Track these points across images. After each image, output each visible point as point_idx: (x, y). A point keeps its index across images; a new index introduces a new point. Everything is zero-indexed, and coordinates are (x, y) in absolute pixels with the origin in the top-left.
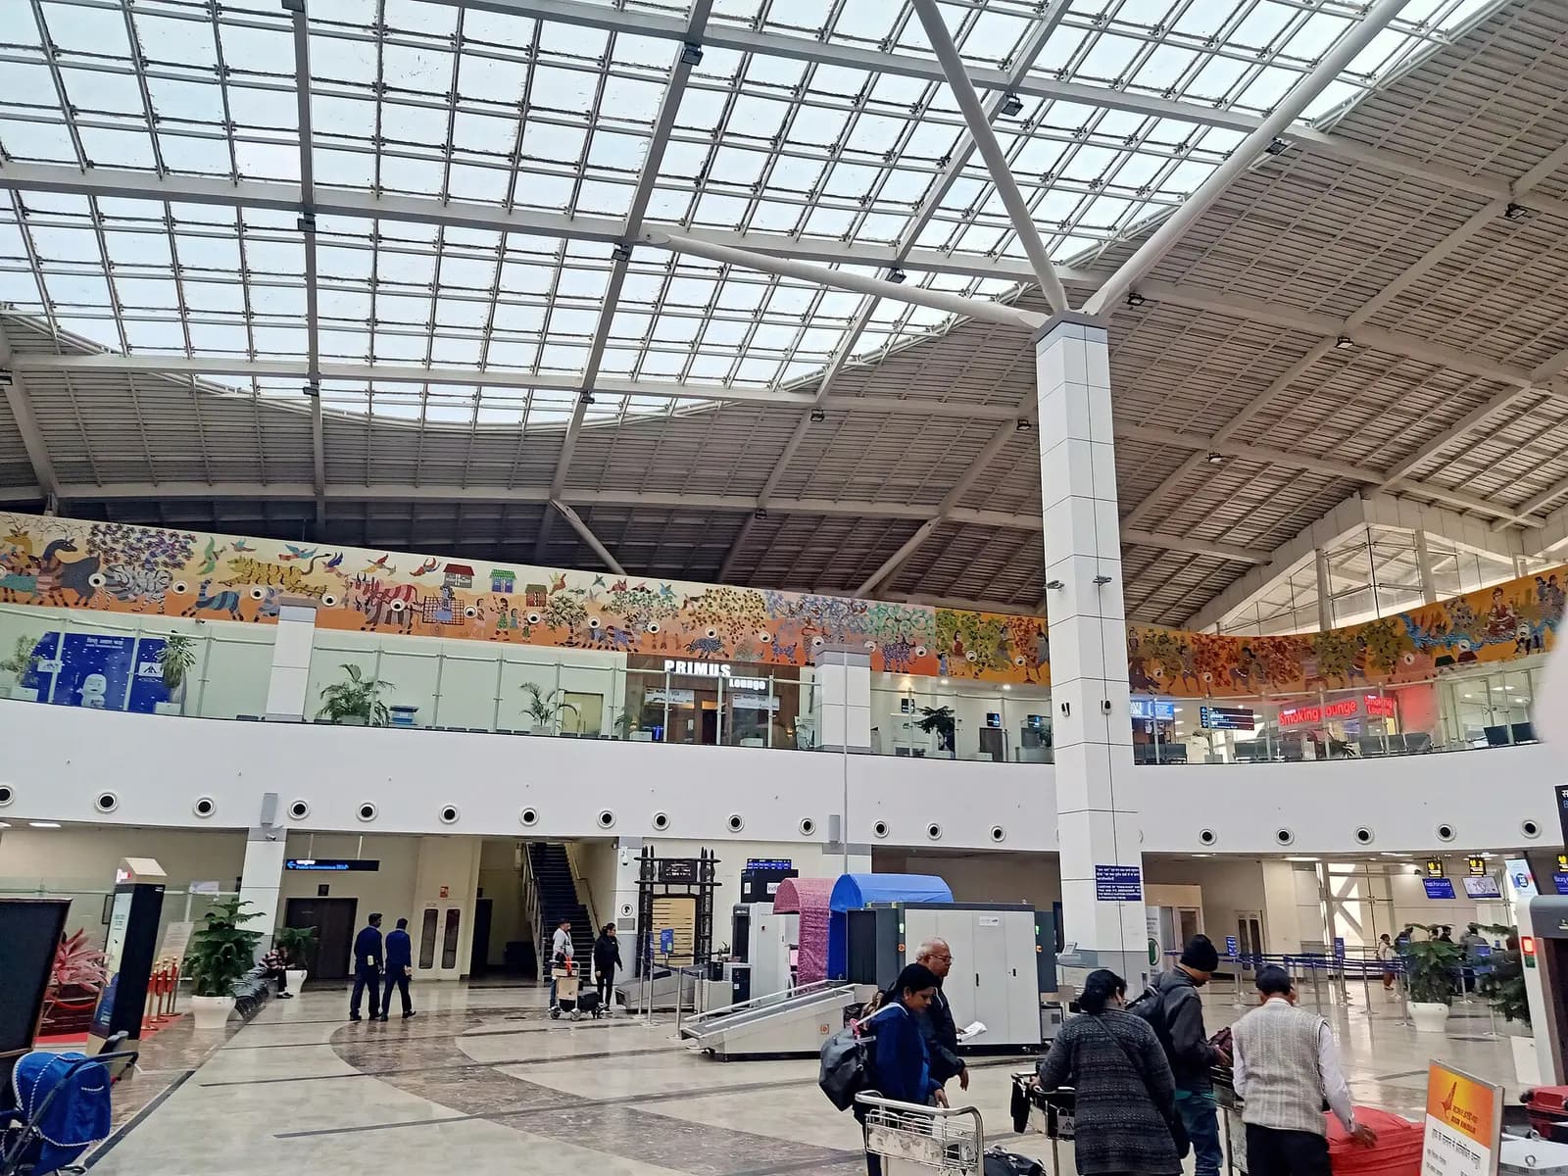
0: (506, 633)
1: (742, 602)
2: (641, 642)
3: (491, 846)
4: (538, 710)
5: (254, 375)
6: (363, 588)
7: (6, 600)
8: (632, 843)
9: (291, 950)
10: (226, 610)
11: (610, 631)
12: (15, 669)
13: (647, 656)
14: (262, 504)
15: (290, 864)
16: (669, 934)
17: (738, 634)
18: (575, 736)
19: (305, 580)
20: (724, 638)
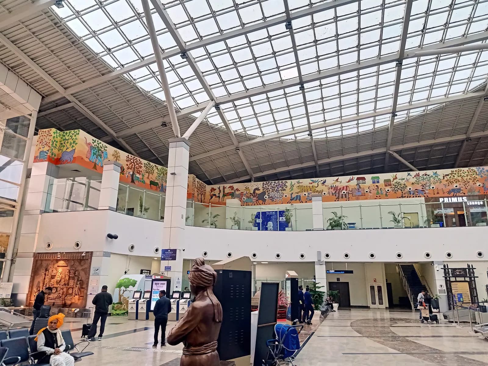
0: (380, 196)
1: (467, 173)
2: (429, 193)
3: (387, 265)
4: (395, 220)
5: (294, 134)
6: (333, 189)
7: (247, 205)
8: (439, 263)
9: (333, 298)
10: (298, 200)
11: (416, 191)
12: (252, 222)
13: (432, 198)
14: (302, 169)
15: (328, 272)
16: (461, 295)
17: (467, 185)
18: (410, 228)
19: (317, 189)
20: (462, 187)
